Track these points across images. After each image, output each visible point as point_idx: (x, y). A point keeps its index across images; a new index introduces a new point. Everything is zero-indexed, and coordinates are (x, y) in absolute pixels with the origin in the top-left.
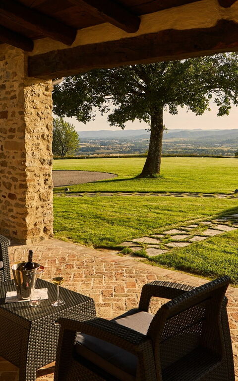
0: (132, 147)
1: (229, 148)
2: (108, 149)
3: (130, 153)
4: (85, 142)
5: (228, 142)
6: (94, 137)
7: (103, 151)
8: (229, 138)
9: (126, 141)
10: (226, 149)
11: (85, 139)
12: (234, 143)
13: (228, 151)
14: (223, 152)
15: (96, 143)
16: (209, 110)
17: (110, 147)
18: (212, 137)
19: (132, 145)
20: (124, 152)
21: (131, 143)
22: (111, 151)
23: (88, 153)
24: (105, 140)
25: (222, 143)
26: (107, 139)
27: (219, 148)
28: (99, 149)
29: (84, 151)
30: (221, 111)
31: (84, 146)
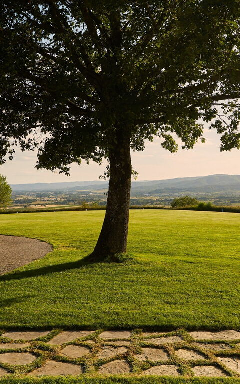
0: (66, 198)
1: (158, 198)
2: (44, 201)
3: (64, 204)
4: (22, 195)
5: (157, 192)
6: (31, 189)
7: (39, 202)
8: (158, 188)
9: (61, 193)
10: (155, 199)
11: (23, 191)
12: (162, 193)
13: (157, 201)
14: (152, 202)
15: (33, 196)
16: (203, 141)
17: (46, 199)
18: (141, 188)
19: (67, 197)
20: (59, 203)
21: (66, 195)
22: (48, 202)
23: (25, 205)
24: (42, 192)
25: (151, 193)
26: (44, 191)
27: (148, 198)
28: (35, 201)
29: (21, 203)
30: (226, 143)
31: (21, 199)
